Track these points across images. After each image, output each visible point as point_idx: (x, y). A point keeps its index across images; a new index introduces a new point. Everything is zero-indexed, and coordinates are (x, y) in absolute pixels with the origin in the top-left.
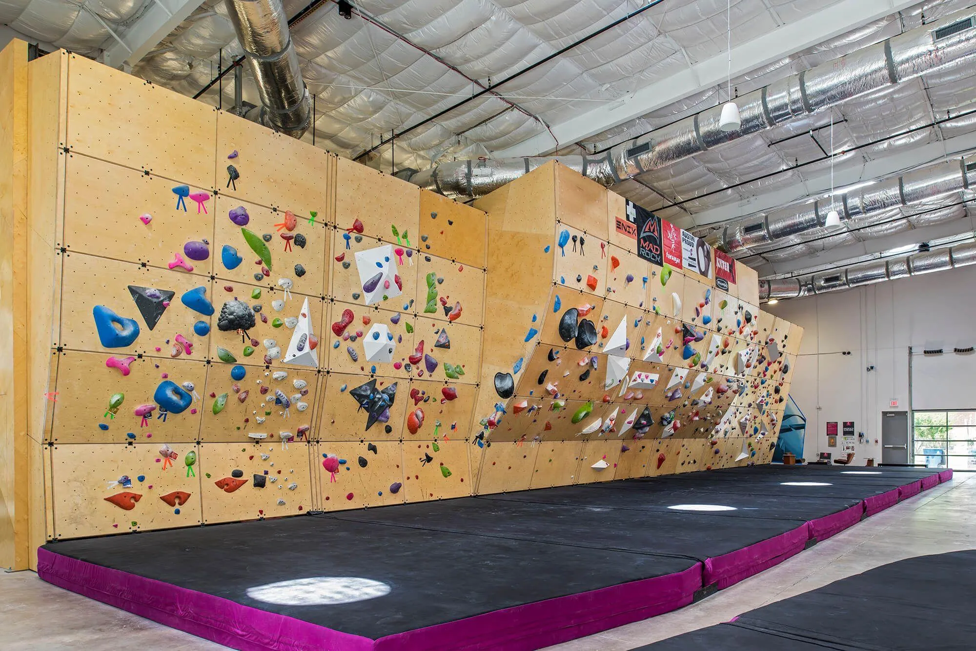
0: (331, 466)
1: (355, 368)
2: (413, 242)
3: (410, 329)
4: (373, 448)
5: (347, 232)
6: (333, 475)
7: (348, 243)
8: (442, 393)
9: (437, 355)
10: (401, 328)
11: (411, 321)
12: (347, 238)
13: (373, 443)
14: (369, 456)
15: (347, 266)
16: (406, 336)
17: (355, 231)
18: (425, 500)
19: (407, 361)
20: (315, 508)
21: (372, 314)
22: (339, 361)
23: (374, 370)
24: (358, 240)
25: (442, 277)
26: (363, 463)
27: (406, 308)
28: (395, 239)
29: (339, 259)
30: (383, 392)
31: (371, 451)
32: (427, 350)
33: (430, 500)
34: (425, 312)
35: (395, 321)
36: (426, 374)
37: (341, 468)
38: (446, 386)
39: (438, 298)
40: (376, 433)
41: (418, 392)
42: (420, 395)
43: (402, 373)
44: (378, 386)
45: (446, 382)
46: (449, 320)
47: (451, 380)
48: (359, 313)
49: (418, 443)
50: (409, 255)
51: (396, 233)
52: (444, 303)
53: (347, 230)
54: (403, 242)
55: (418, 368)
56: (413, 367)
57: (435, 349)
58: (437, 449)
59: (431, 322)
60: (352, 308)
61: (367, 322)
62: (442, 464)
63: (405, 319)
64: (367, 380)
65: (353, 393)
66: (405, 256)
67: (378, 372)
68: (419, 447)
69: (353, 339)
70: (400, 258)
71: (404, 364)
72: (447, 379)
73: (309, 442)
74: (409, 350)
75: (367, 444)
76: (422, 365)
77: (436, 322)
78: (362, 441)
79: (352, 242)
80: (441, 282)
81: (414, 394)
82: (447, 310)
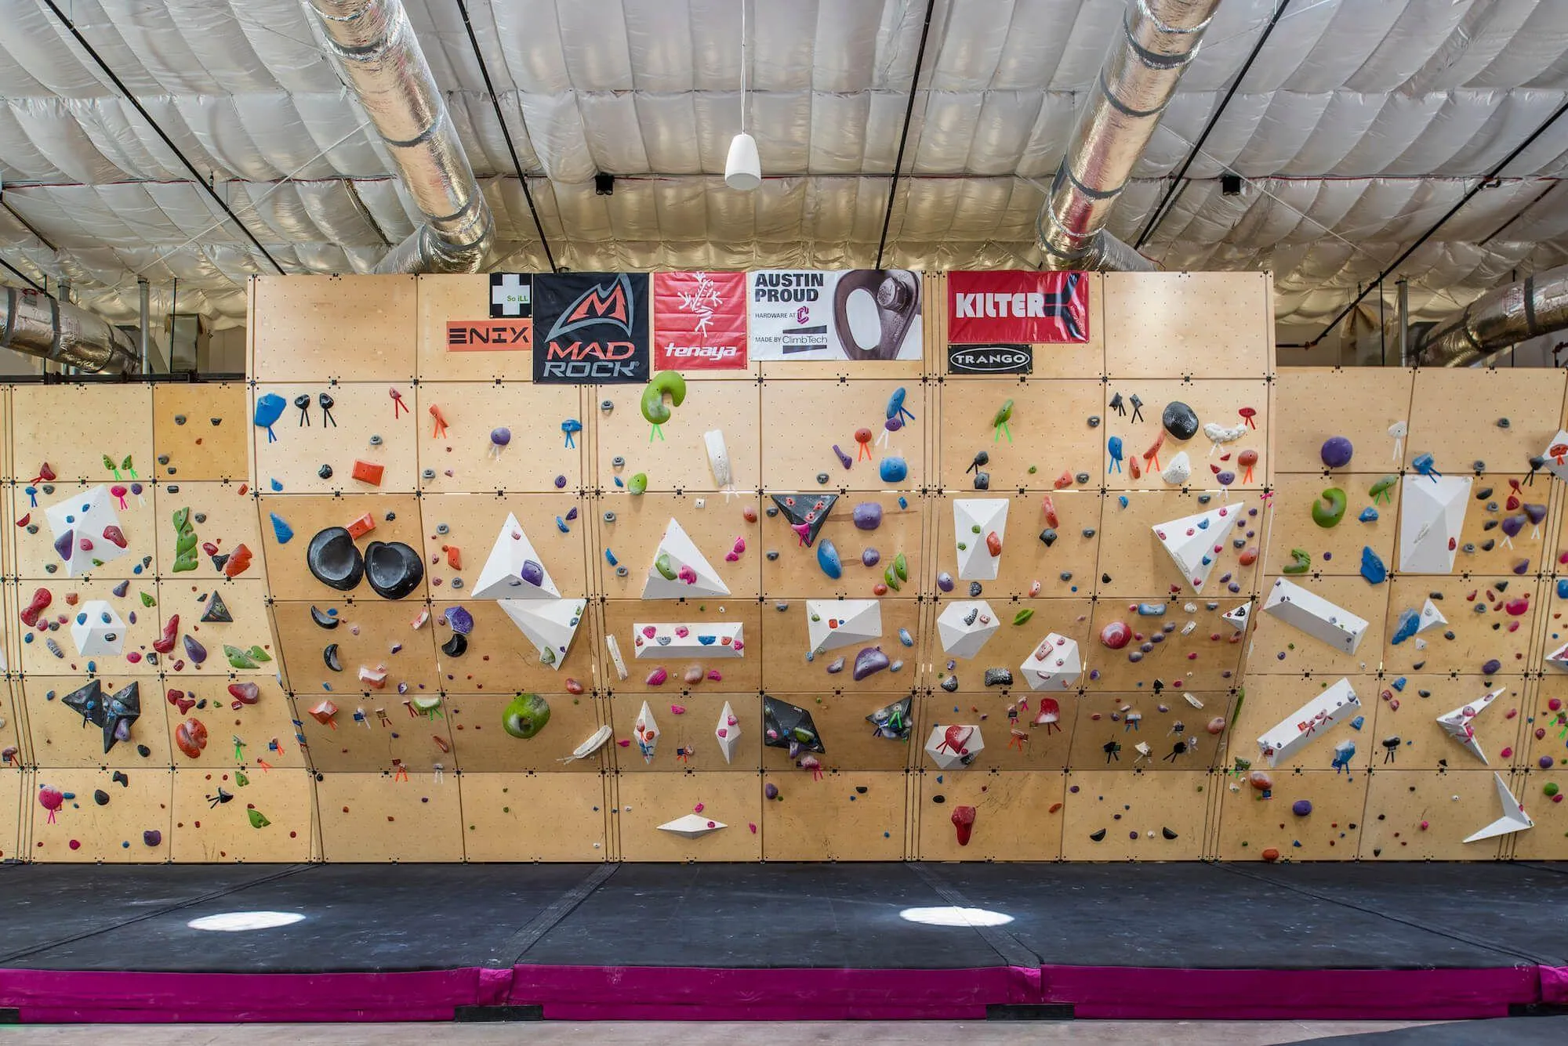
0: (53, 801)
1: (63, 667)
2: (144, 469)
3: (149, 601)
4: (121, 778)
5: (31, 485)
6: (52, 814)
7: (33, 499)
8: (228, 692)
9: (207, 635)
10: (133, 601)
11: (150, 589)
12: (32, 492)
13: (122, 772)
14: (113, 789)
15: (34, 530)
16: (142, 612)
17: (43, 480)
18: (209, 861)
19: (151, 649)
20: (20, 856)
21: (80, 588)
22: (36, 660)
23: (92, 667)
24: (49, 491)
25: (203, 511)
26: (102, 799)
27: (138, 570)
28: (110, 475)
29: (24, 522)
30: (115, 698)
31: (119, 783)
32: (184, 629)
33: (220, 861)
34: (174, 571)
35: (122, 592)
36: (190, 666)
37: (66, 805)
38: (233, 681)
39: (199, 546)
40: (123, 756)
41: (182, 695)
42: (187, 698)
43: (144, 667)
44: (104, 688)
45: (233, 676)
46: (226, 576)
47: (241, 671)
48: (59, 593)
49: (206, 772)
50: (137, 490)
51: (110, 465)
52: (212, 552)
53: (32, 481)
54: (126, 475)
55: (171, 658)
56: (165, 657)
57: (201, 625)
58: (243, 782)
59: (190, 584)
60: (48, 586)
61: (73, 600)
62: (250, 806)
63: (137, 588)
64: (86, 682)
65: (67, 701)
66: (129, 496)
67: (101, 671)
68: (208, 777)
69: (55, 627)
70: (122, 500)
71: (144, 654)
72: (233, 670)
73: (22, 768)
74: (151, 631)
75: (112, 772)
76: (181, 652)
77: (199, 584)
78: (104, 768)
79: (40, 495)
80: (201, 519)
81: (174, 697)
82: (220, 563)
